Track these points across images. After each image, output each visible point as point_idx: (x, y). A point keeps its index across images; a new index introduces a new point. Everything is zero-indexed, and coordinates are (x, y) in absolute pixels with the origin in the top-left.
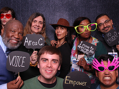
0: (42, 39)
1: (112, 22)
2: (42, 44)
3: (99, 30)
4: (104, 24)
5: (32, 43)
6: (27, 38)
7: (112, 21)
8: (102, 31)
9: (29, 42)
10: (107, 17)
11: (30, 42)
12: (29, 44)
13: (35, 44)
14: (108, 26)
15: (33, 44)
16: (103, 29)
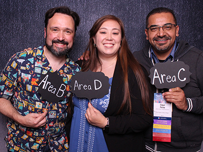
0: (184, 70)
1: (177, 32)
2: (185, 79)
3: (147, 39)
4: (161, 29)
5: (167, 78)
6: (156, 70)
7: (178, 29)
8: (152, 41)
9: (160, 77)
10: (173, 18)
11: (162, 77)
12: (162, 81)
13: (171, 79)
14: (167, 36)
15: (169, 80)
16: (155, 39)
